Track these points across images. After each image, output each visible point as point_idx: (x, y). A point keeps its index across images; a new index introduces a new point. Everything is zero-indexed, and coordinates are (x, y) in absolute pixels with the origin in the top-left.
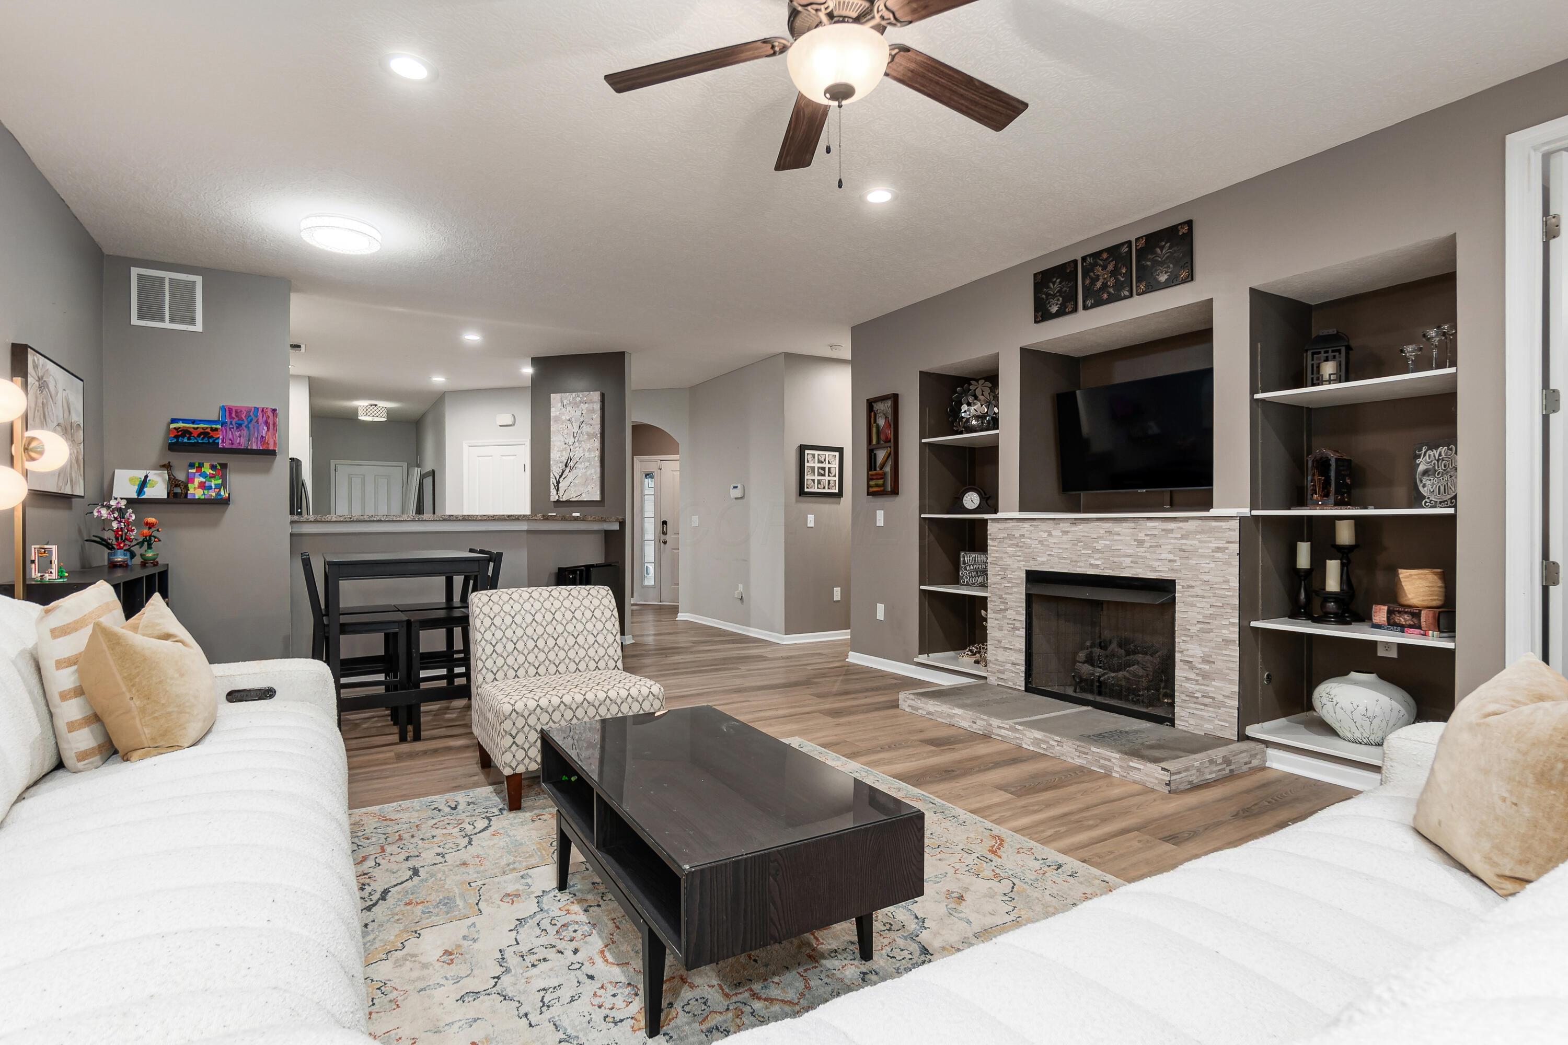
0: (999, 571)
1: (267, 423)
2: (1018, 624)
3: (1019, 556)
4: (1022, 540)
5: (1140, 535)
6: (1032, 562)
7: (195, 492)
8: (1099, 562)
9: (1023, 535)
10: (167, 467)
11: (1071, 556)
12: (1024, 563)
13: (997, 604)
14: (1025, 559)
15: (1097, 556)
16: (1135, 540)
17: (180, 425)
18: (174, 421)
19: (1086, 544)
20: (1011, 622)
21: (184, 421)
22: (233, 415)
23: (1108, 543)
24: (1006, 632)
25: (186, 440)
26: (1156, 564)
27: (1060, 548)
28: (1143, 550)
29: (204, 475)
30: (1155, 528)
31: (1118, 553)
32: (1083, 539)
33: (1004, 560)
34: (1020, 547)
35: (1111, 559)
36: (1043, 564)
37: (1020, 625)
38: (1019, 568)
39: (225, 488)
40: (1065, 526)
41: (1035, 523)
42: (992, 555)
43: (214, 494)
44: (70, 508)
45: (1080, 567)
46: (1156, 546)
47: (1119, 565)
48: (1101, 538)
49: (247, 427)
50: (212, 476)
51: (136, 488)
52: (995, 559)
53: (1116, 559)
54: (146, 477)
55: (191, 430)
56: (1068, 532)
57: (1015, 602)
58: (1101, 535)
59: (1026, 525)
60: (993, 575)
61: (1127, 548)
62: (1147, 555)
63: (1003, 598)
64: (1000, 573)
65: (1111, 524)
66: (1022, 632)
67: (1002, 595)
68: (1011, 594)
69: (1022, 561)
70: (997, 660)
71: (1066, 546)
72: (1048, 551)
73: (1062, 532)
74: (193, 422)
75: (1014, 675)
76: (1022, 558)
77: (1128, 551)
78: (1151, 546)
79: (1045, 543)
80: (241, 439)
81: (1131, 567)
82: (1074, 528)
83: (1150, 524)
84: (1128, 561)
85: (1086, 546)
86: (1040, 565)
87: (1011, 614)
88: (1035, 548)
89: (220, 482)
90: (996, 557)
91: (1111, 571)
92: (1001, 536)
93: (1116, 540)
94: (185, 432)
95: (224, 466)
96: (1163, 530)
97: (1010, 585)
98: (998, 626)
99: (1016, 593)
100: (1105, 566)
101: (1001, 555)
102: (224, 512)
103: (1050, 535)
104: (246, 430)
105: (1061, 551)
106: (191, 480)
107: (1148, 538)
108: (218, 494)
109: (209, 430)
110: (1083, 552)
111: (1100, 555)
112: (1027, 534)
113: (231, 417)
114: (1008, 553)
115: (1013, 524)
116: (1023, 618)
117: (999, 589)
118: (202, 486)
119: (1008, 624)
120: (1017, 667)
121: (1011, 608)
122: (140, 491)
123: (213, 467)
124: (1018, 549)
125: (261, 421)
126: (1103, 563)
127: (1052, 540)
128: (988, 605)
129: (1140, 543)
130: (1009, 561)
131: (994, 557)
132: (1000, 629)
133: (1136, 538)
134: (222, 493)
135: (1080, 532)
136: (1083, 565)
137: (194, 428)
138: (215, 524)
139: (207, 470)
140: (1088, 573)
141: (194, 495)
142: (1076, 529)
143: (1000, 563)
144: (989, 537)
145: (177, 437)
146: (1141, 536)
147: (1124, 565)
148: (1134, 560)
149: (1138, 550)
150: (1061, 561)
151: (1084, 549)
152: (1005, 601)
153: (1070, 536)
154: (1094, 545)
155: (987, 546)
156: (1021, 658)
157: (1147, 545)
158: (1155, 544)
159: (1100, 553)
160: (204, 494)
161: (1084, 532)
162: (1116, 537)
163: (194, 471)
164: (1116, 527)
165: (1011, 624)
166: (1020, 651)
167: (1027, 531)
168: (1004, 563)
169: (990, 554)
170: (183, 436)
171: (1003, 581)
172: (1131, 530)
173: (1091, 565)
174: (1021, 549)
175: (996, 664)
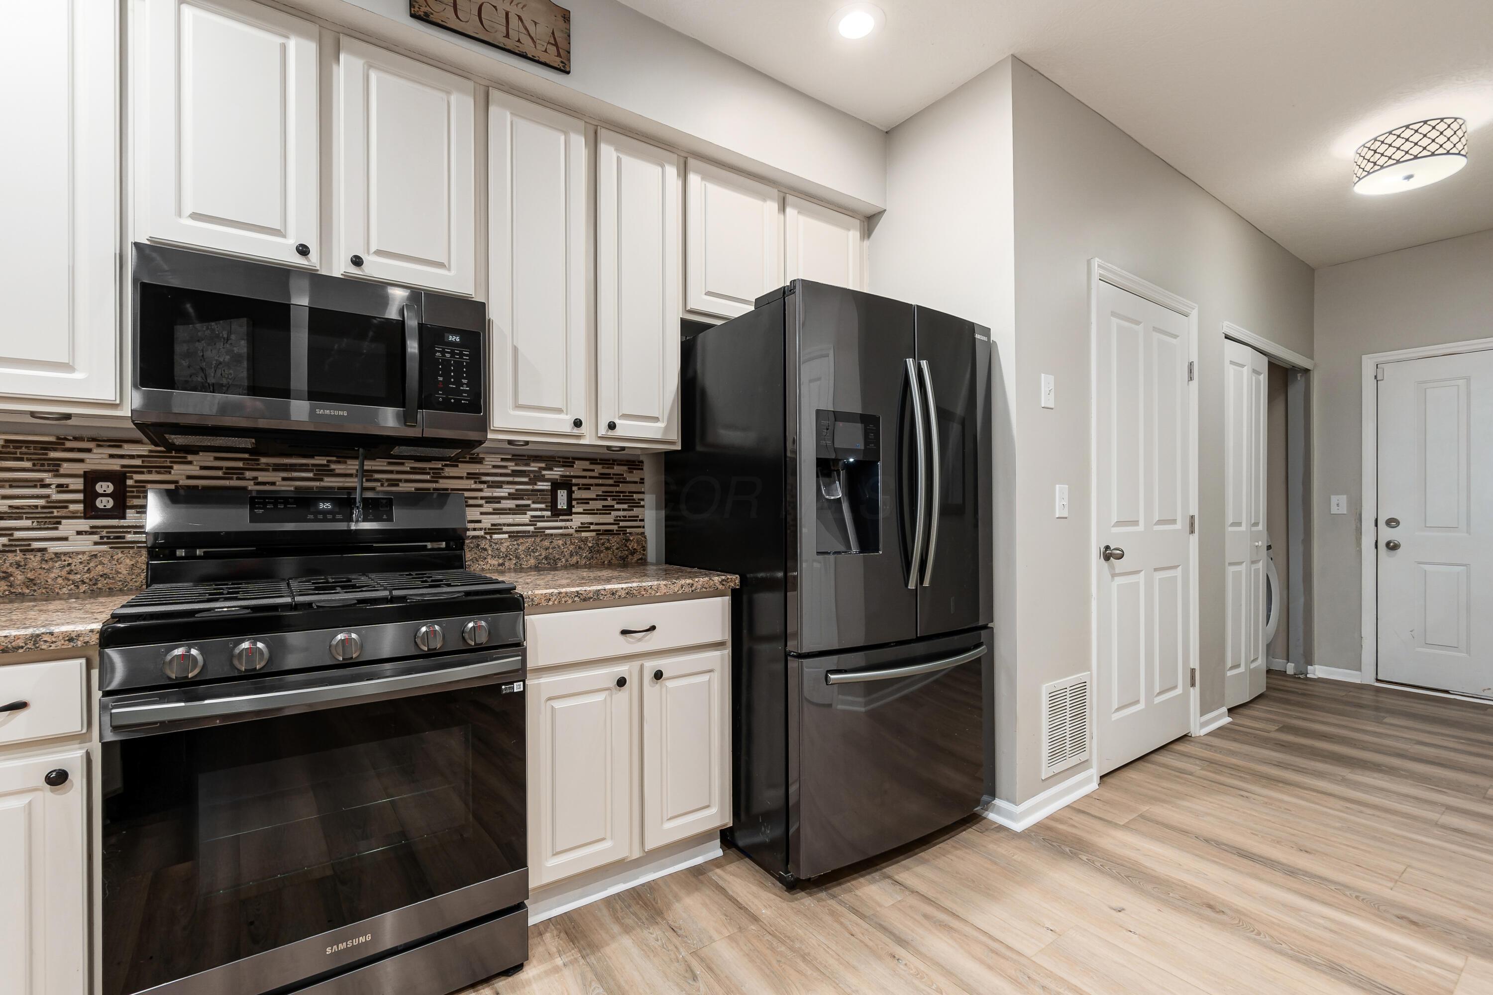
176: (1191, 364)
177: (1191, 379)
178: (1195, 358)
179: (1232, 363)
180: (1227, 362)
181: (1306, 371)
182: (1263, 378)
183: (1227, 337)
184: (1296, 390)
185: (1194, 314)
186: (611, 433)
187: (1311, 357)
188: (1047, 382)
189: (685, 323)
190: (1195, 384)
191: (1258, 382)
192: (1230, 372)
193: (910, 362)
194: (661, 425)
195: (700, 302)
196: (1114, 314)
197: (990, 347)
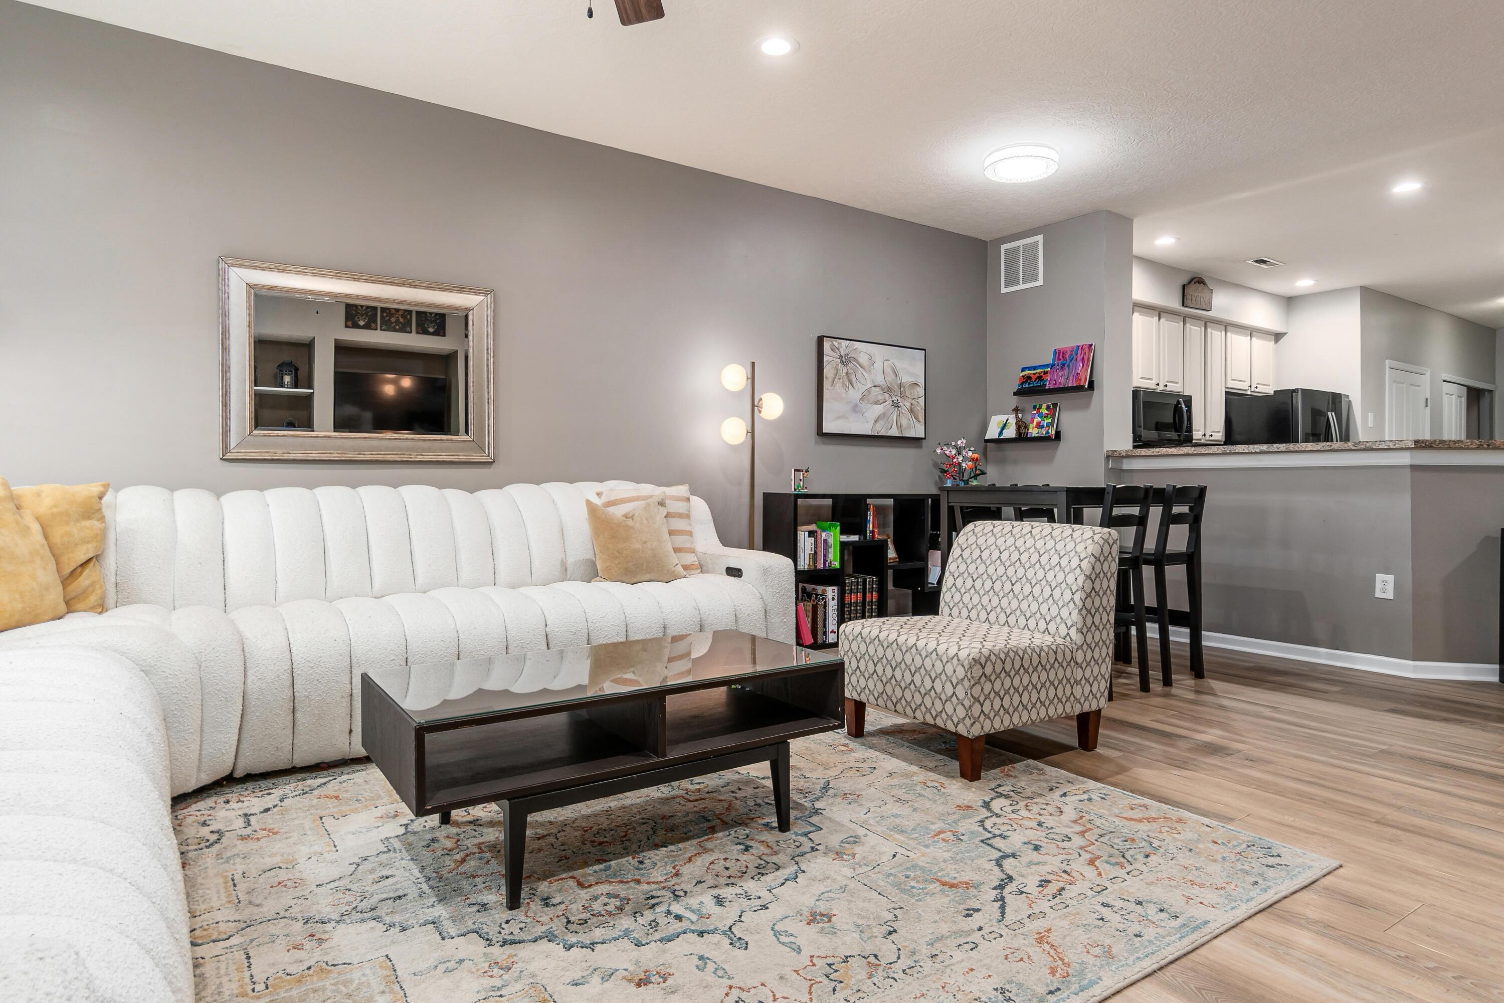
1: (1083, 359)
7: (1034, 432)
10: (1016, 410)
17: (1026, 372)
18: (1023, 370)
21: (1029, 368)
22: (1061, 357)
25: (1027, 386)
29: (1041, 415)
39: (1053, 426)
43: (1044, 433)
44: (921, 447)
49: (1069, 366)
50: (1046, 416)
51: (999, 430)
54: (1007, 420)
55: (1032, 376)
74: (1034, 368)
80: (1063, 379)
89: (1050, 420)
94: (1028, 378)
95: (1055, 405)
102: (1056, 449)
104: (1067, 369)
106: (1032, 422)
108: (1047, 432)
109: (1042, 374)
113: (1059, 359)
118: (1039, 426)
122: (1001, 433)
123: (1048, 408)
125: (1079, 359)
134: (1050, 431)
137: (1034, 374)
138: (1050, 460)
139: (1044, 411)
141: (1032, 433)
145: (1022, 384)
160: (1038, 433)
163: (1035, 412)
170: (1025, 382)
176: (1427, 399)
177: (1426, 406)
178: (1428, 396)
179: (1447, 394)
180: (1444, 394)
181: (1491, 391)
182: (1464, 400)
183: (1444, 381)
184: (1484, 403)
185: (1428, 374)
186: (1211, 438)
187: (1494, 383)
188: (1371, 417)
189: (1226, 392)
190: (1428, 408)
191: (1461, 402)
192: (1446, 399)
193: (1329, 414)
194: (1220, 434)
195: (1231, 384)
196: (1394, 382)
197: (1350, 402)
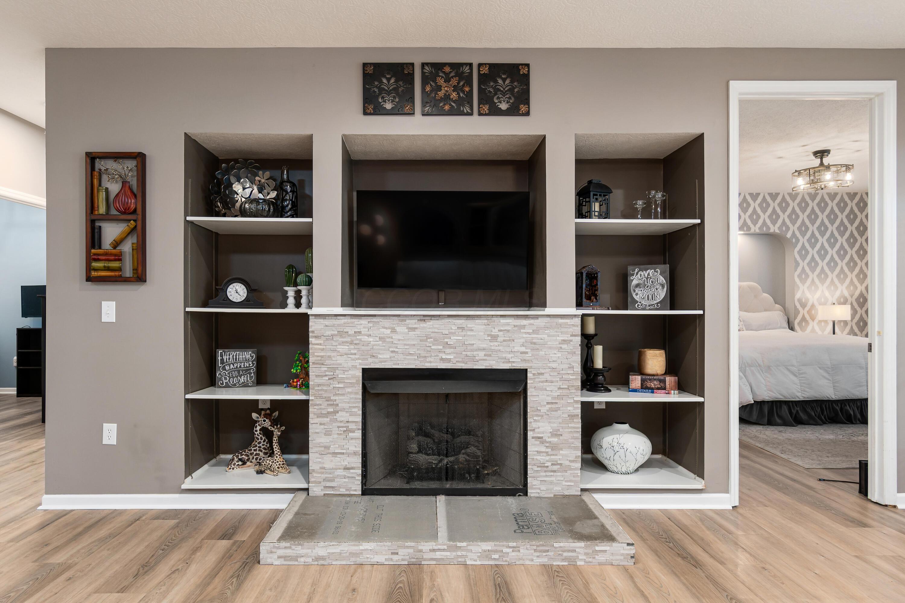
0: (325, 371)
2: (352, 426)
3: (355, 354)
4: (358, 337)
5: (493, 330)
6: (370, 360)
8: (451, 357)
9: (360, 332)
11: (419, 352)
12: (360, 361)
13: (322, 407)
14: (362, 357)
15: (448, 351)
16: (488, 335)
19: (435, 340)
20: (342, 425)
23: (461, 338)
24: (336, 436)
26: (509, 356)
27: (405, 345)
28: (496, 344)
30: (508, 324)
31: (472, 348)
32: (433, 335)
33: (333, 359)
34: (356, 344)
35: (464, 353)
36: (385, 362)
37: (355, 427)
38: (355, 367)
40: (412, 323)
41: (375, 319)
42: (316, 354)
45: (430, 362)
46: (510, 340)
47: (473, 359)
48: (454, 334)
52: (320, 358)
53: (469, 353)
56: (416, 328)
57: (349, 403)
58: (453, 331)
59: (364, 322)
60: (317, 376)
61: (480, 342)
62: (501, 348)
63: (332, 400)
64: (327, 373)
65: (463, 321)
66: (358, 434)
67: (330, 397)
68: (343, 395)
69: (359, 359)
70: (324, 468)
71: (414, 343)
72: (392, 347)
73: (408, 328)
75: (347, 480)
76: (357, 356)
77: (482, 346)
78: (504, 341)
79: (388, 340)
81: (484, 360)
82: (423, 325)
83: (503, 321)
84: (481, 354)
85: (436, 341)
86: (381, 362)
87: (342, 416)
88: (374, 345)
90: (322, 357)
91: (463, 365)
92: (329, 333)
93: (469, 336)
96: (515, 326)
97: (341, 385)
98: (324, 431)
99: (349, 393)
100: (457, 360)
101: (328, 354)
103: (394, 331)
105: (408, 347)
107: (502, 333)
110: (432, 347)
111: (452, 350)
112: (364, 331)
114: (339, 352)
115: (346, 321)
116: (359, 419)
117: (326, 391)
119: (338, 427)
120: (352, 471)
121: (343, 410)
124: (352, 347)
126: (455, 357)
127: (395, 336)
128: (310, 410)
129: (494, 338)
130: (341, 360)
131: (318, 356)
132: (328, 433)
133: (489, 333)
135: (429, 328)
136: (432, 360)
140: (439, 367)
142: (425, 325)
143: (327, 362)
144: (310, 334)
146: (495, 332)
147: (477, 358)
148: (487, 353)
149: (492, 344)
150: (407, 357)
151: (434, 345)
152: (335, 403)
153: (417, 332)
154: (446, 340)
155: (308, 344)
156: (357, 461)
157: (499, 339)
158: (508, 338)
159: (451, 348)
161: (435, 328)
162: (469, 333)
164: (470, 324)
165: (342, 427)
166: (355, 453)
167: (364, 327)
168: (332, 362)
169: (314, 353)
171: (331, 381)
172: (485, 326)
173: (442, 359)
174: (356, 347)
175: (322, 473)
